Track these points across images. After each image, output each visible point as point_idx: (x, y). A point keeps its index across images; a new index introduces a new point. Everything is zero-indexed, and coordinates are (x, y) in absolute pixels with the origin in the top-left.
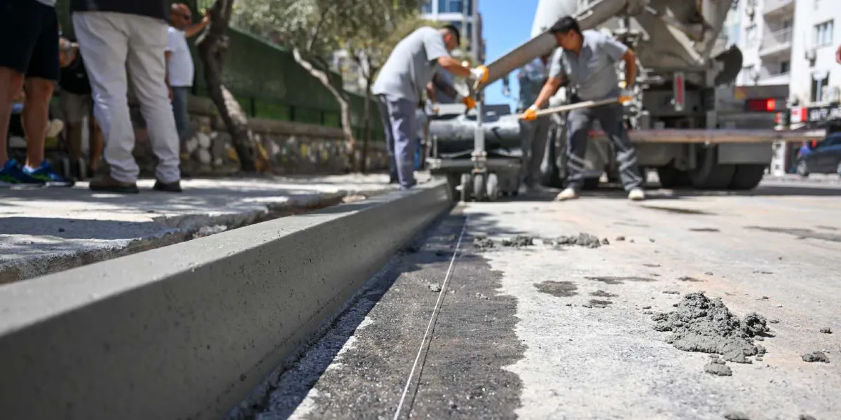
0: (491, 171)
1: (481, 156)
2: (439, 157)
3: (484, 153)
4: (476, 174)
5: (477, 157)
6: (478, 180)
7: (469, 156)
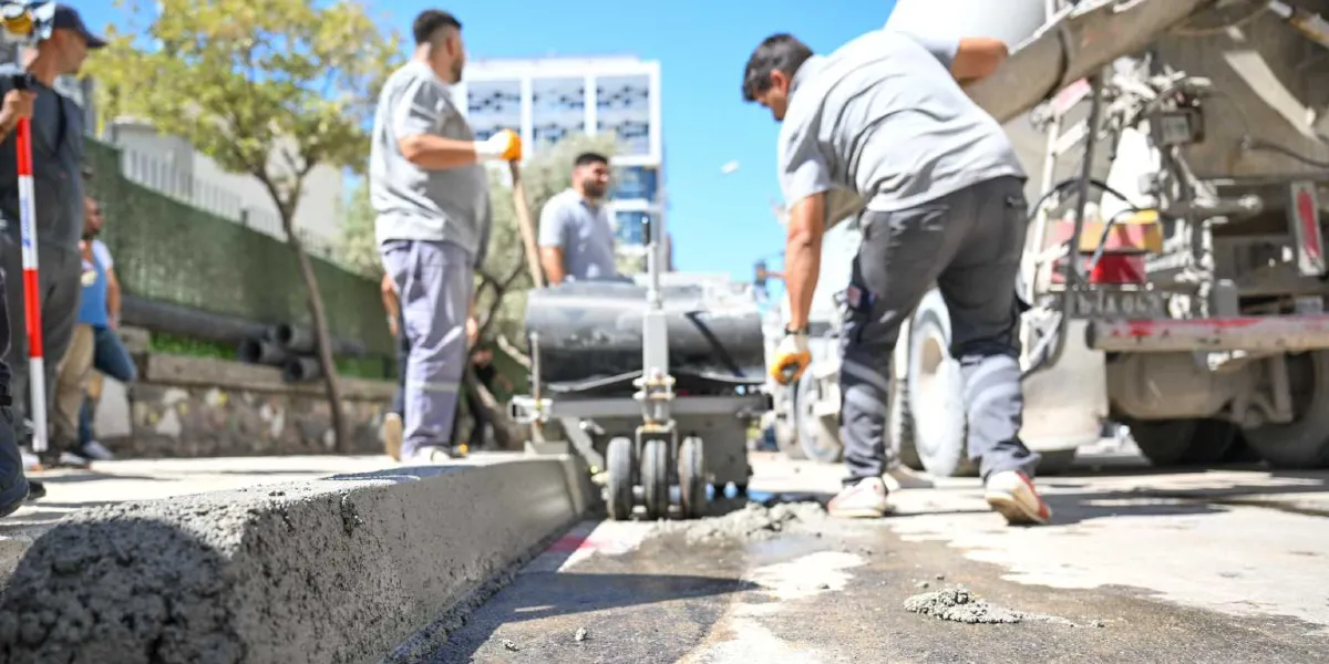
0: (687, 429)
1: (662, 388)
2: (544, 393)
3: (669, 381)
4: (647, 437)
5: (650, 389)
6: (653, 454)
7: (628, 389)
